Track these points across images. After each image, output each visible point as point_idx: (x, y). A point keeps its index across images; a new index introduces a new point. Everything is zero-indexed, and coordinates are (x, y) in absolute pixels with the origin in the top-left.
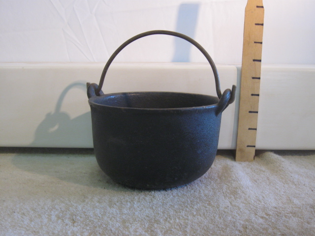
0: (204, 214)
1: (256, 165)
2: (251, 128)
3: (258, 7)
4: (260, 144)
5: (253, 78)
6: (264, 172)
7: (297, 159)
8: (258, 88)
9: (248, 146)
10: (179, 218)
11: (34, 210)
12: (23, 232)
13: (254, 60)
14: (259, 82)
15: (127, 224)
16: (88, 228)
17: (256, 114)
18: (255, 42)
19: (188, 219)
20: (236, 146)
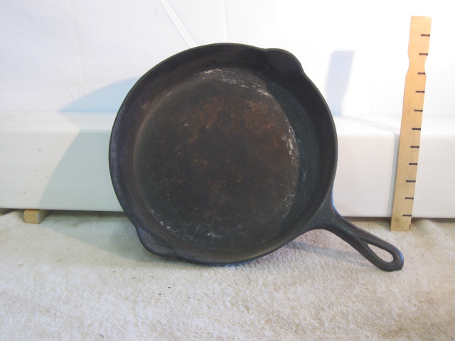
1: (412, 237)
2: (407, 197)
3: (419, 73)
4: (415, 214)
5: (412, 147)
6: (419, 246)
8: (417, 156)
9: (404, 215)
11: (206, 295)
13: (413, 129)
14: (418, 151)
16: (263, 316)
17: (413, 183)
18: (415, 111)
19: (348, 307)
20: (392, 214)
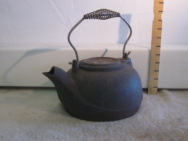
0: (130, 123)
1: (157, 97)
2: (155, 78)
3: (159, 20)
5: (156, 55)
6: (160, 100)
7: (178, 93)
8: (159, 59)
9: (154, 87)
10: (120, 124)
12: (54, 131)
14: (159, 57)
15: (97, 127)
16: (81, 129)
17: (158, 72)
18: (158, 38)
20: (148, 87)
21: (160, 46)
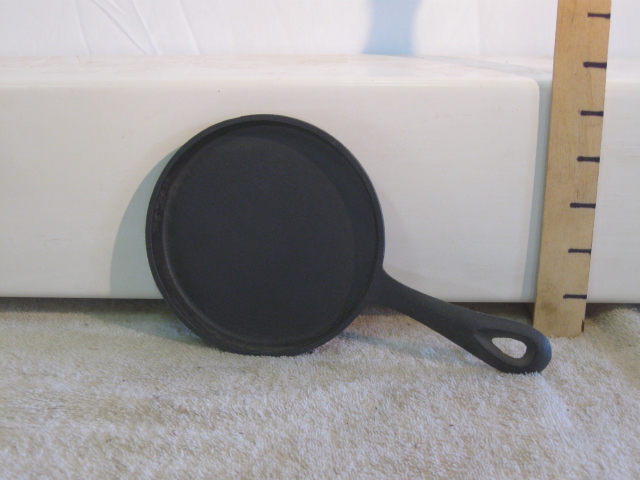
1: (588, 351)
2: (574, 248)
4: (597, 292)
5: (584, 113)
8: (598, 140)
9: (567, 296)
13: (587, 65)
14: (600, 125)
17: (591, 210)
18: (590, 15)
20: (535, 294)
21: (603, 66)
